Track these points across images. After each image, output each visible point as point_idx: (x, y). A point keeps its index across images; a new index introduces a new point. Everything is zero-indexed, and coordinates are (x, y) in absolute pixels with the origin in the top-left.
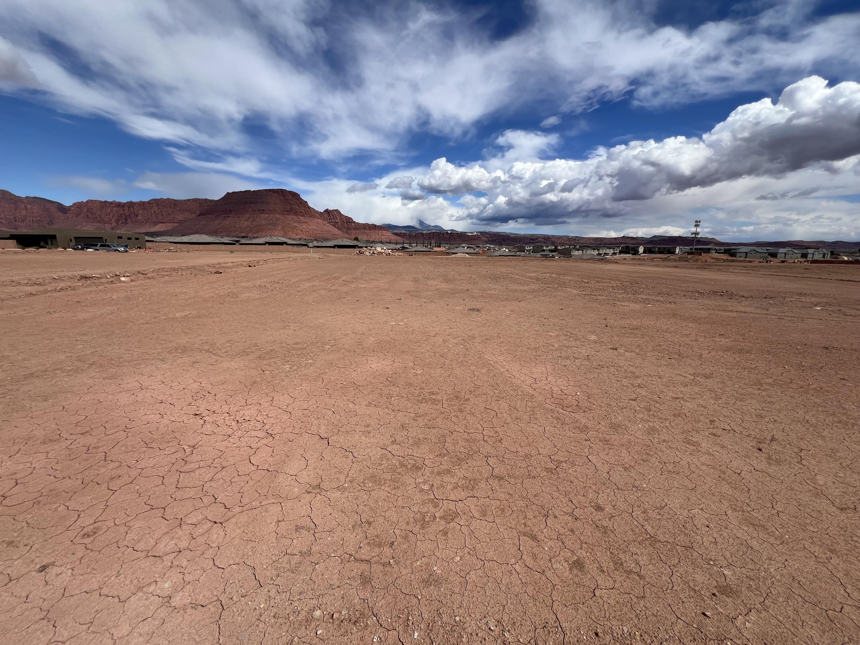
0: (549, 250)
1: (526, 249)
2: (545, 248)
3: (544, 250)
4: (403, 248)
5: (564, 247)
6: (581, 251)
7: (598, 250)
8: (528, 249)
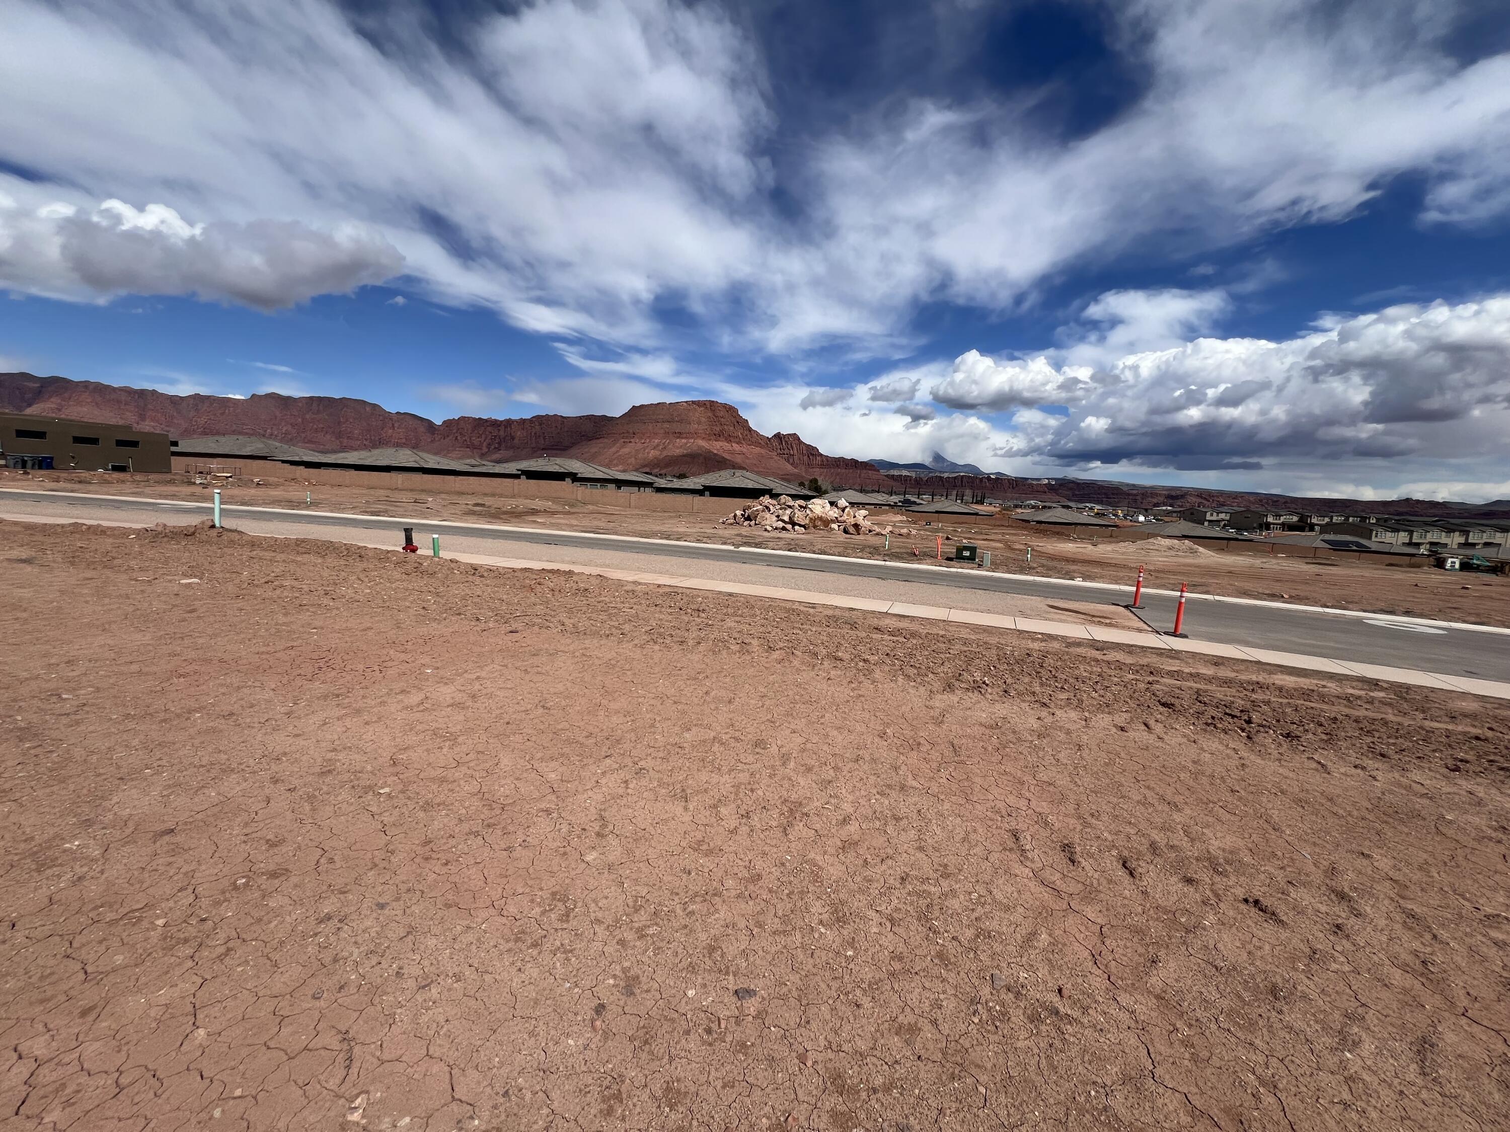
0: (1283, 524)
1: (1208, 517)
2: (1270, 519)
3: (1268, 526)
4: (907, 502)
5: (1327, 520)
6: (1402, 534)
7: (1466, 533)
8: (1214, 518)
